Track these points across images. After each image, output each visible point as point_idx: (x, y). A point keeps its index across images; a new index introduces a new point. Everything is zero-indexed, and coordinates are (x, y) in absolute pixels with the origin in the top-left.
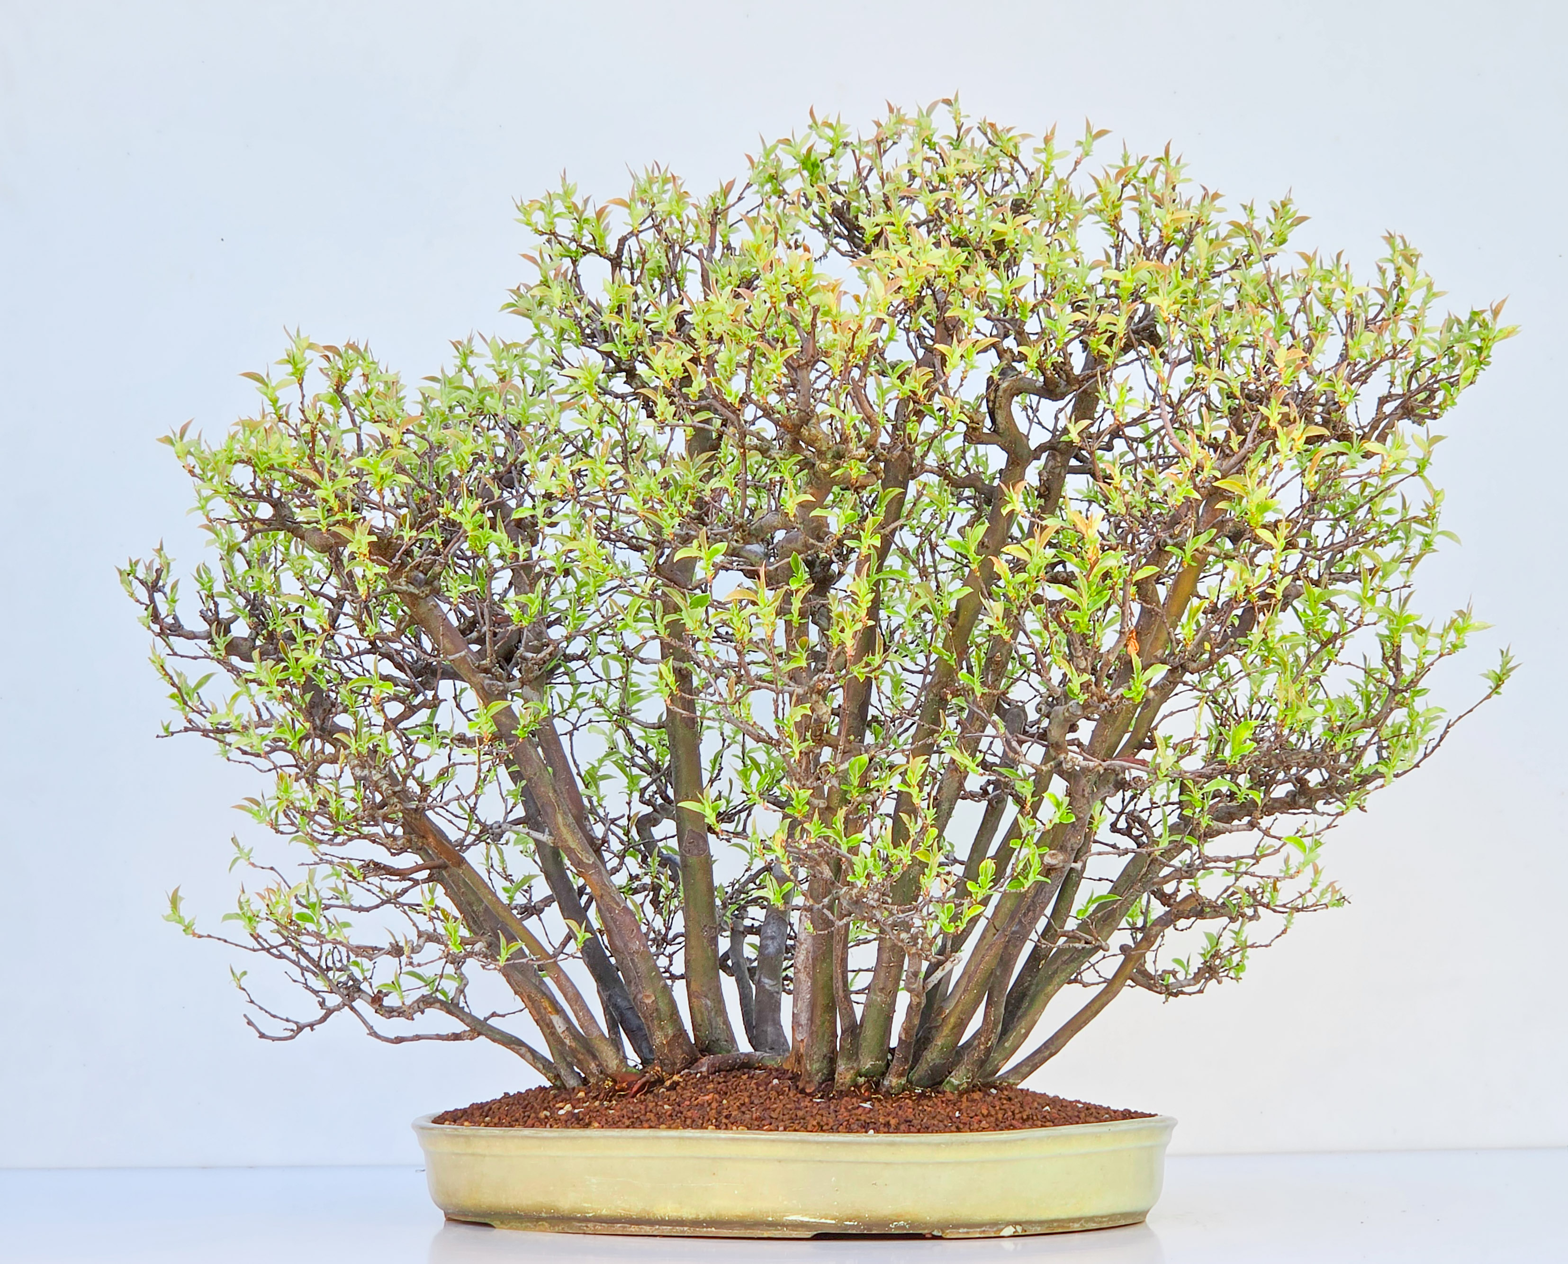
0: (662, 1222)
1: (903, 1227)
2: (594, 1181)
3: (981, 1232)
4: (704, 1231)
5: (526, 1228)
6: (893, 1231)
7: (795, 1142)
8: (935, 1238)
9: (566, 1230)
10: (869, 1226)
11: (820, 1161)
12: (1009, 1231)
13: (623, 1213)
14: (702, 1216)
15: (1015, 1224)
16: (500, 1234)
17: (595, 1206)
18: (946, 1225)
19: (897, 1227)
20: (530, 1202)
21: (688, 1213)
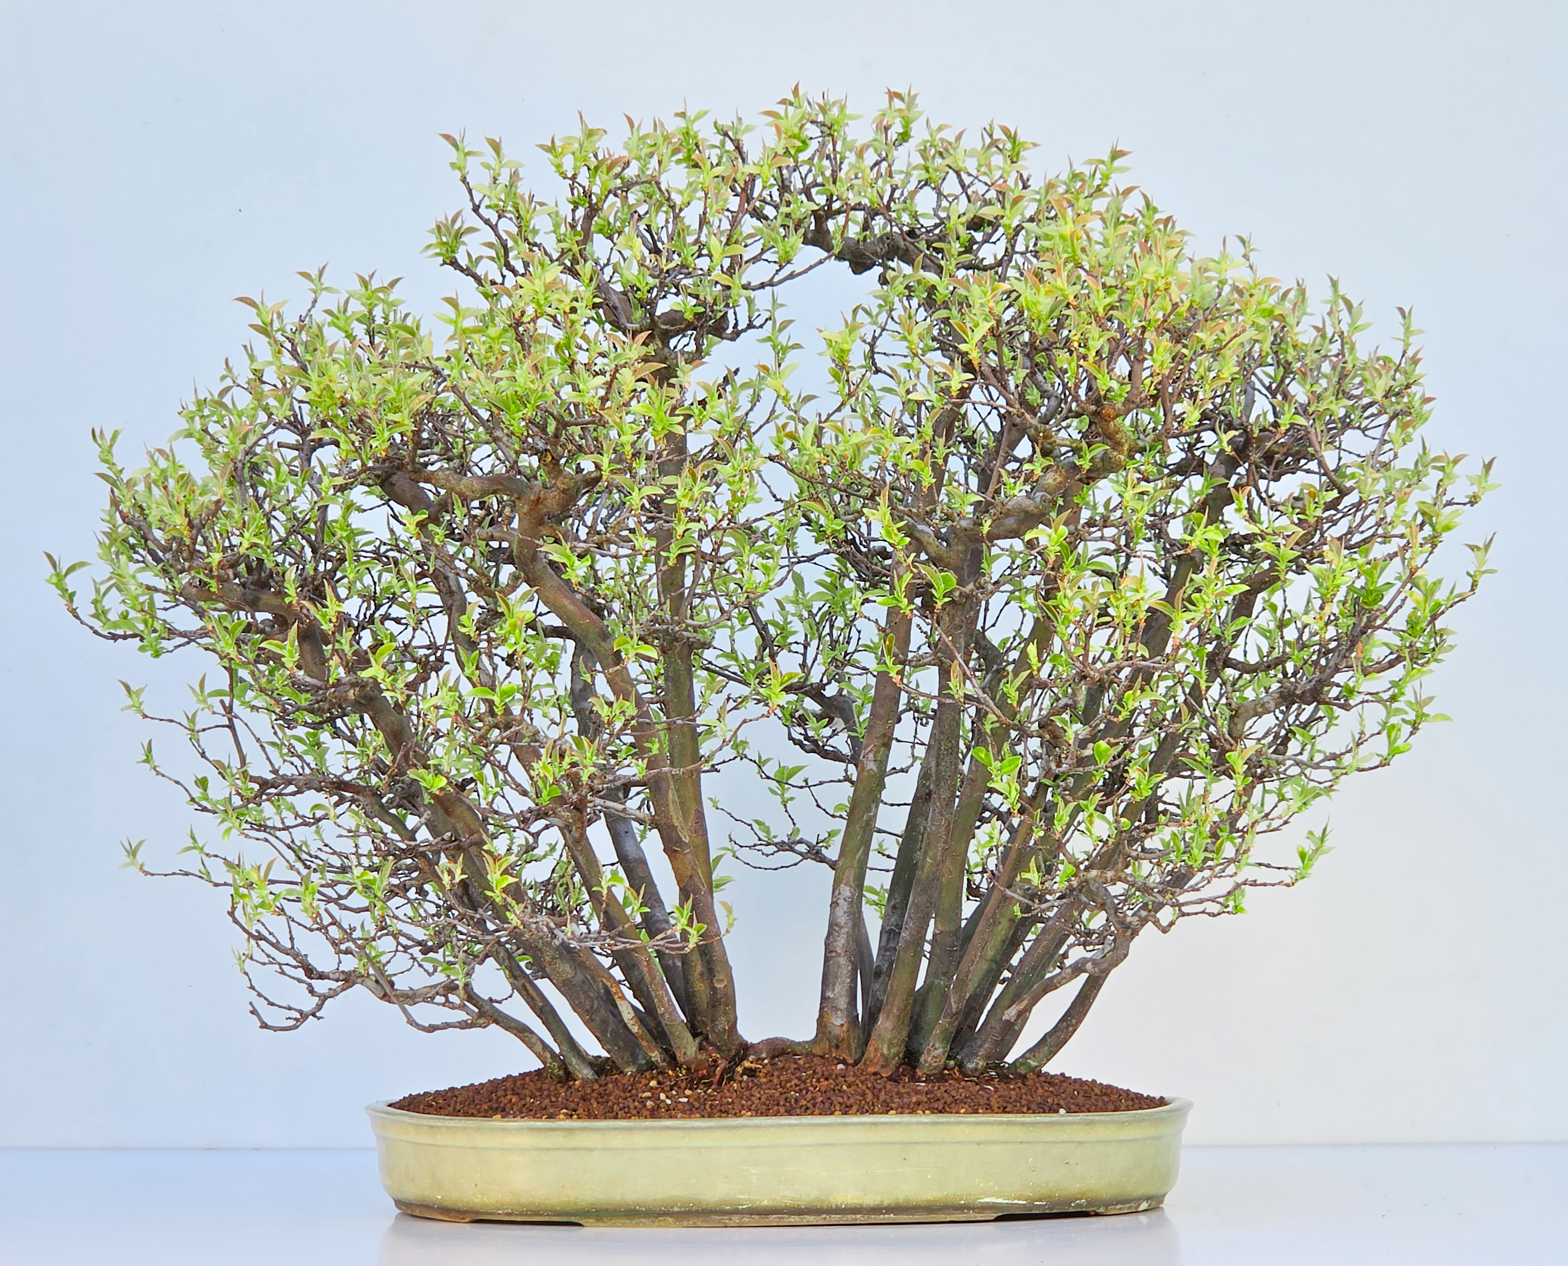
0: (838, 1211)
1: (1081, 1205)
2: (754, 1171)
3: (1129, 1208)
4: (880, 1218)
5: (637, 1225)
6: (1071, 1210)
7: (1001, 1123)
8: (1097, 1215)
9: (699, 1224)
10: (1054, 1205)
11: (1021, 1142)
12: (1144, 1206)
13: (789, 1203)
14: (886, 1203)
15: (1148, 1199)
16: (590, 1231)
17: (753, 1197)
18: (1108, 1204)
19: (1077, 1206)
20: (660, 1197)
21: (870, 1200)
